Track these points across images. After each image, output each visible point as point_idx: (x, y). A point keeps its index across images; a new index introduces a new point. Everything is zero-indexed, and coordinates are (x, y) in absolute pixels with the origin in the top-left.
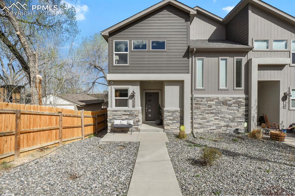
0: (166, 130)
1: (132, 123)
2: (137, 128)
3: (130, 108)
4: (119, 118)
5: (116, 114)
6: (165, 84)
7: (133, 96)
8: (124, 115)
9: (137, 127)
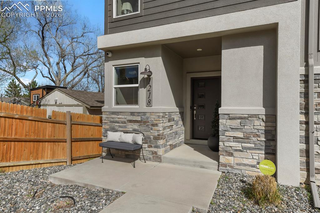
0: (225, 165)
1: (140, 142)
2: (156, 153)
3: (141, 106)
4: (121, 129)
5: (117, 120)
6: (223, 44)
7: (147, 81)
8: (131, 121)
9: (155, 150)
